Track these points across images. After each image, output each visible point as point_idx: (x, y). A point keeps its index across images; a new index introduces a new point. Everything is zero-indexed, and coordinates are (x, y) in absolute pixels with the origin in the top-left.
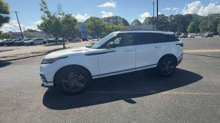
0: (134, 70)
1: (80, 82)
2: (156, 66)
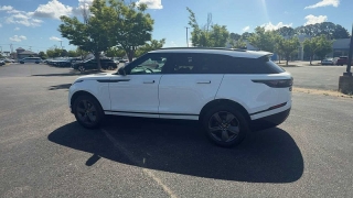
1: (93, 114)
2: (197, 118)
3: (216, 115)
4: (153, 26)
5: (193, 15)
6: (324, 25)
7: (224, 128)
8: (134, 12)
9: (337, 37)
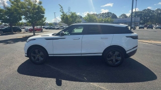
0: (80, 55)
1: (41, 56)
2: (101, 55)
3: (111, 53)
4: (45, 12)
5: (62, 7)
6: (108, 13)
7: (114, 58)
8: (36, 5)
9: (113, 18)
